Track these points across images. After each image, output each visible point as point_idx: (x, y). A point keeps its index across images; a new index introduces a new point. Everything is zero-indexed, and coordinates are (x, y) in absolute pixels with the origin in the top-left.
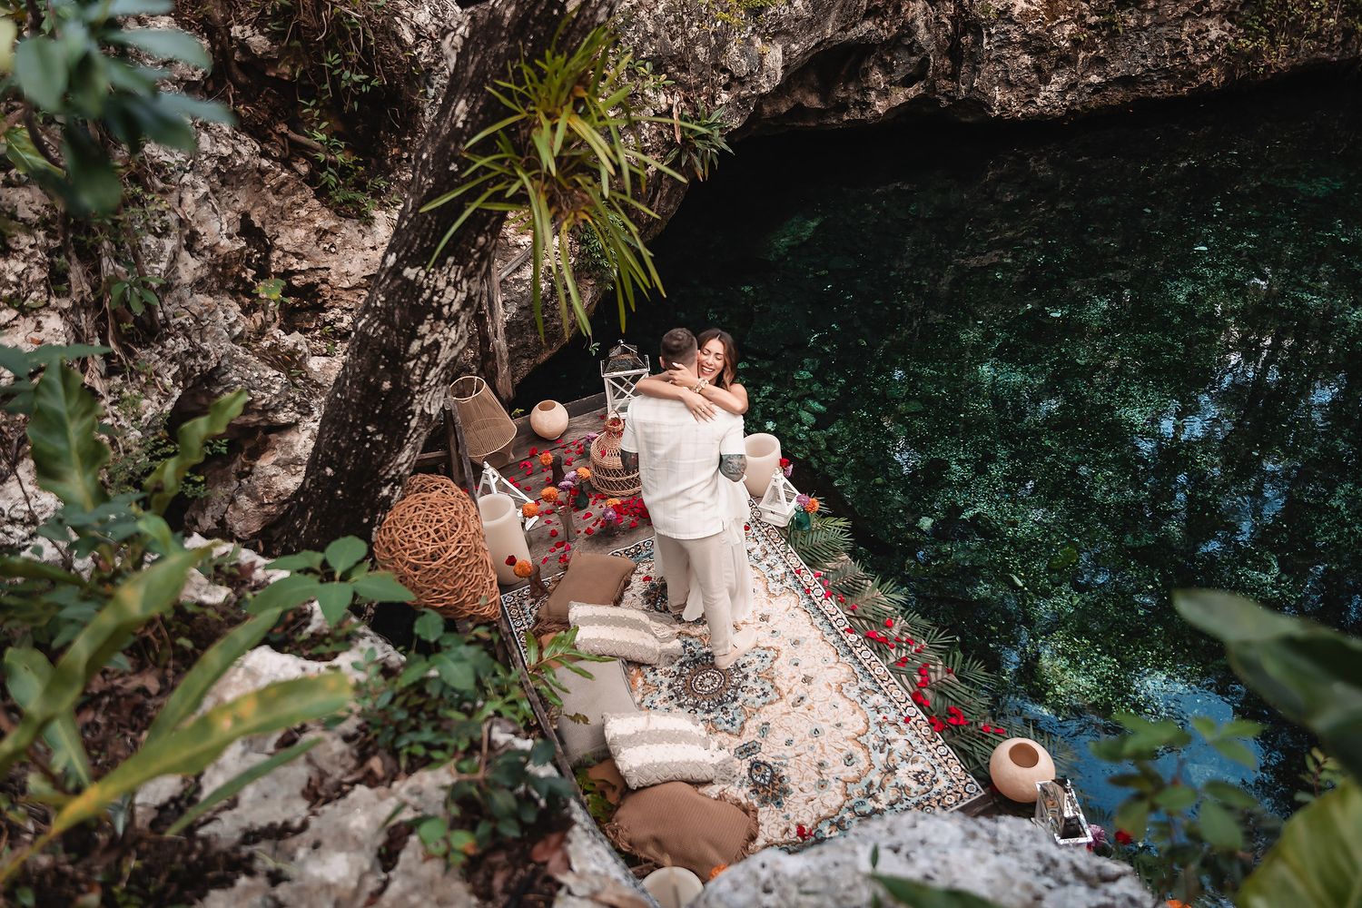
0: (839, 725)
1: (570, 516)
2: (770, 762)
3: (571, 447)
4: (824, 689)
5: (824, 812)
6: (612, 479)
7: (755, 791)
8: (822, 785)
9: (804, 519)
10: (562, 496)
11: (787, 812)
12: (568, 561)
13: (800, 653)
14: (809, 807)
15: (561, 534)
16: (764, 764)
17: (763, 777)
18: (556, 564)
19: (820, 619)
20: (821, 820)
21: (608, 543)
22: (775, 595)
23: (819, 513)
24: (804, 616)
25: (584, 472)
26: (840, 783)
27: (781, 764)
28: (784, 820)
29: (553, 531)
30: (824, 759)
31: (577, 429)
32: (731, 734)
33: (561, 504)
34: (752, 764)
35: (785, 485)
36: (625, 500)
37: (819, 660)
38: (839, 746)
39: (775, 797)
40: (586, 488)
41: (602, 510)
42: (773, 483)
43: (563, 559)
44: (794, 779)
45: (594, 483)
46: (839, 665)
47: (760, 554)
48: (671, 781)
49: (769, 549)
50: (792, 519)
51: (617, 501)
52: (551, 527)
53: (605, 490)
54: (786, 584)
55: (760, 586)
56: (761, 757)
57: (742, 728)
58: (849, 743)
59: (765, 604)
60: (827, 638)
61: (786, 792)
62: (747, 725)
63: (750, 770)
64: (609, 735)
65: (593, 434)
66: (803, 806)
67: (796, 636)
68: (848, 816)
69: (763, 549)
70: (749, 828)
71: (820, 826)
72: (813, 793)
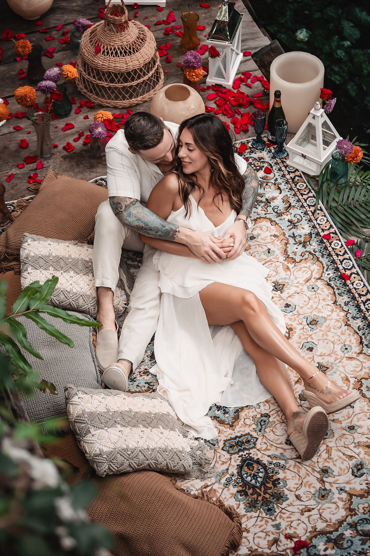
0: (352, 428)
1: (48, 125)
2: (265, 460)
3: (54, 33)
4: (340, 383)
5: (321, 526)
6: (104, 84)
7: (242, 492)
8: (323, 495)
9: (340, 169)
10: (40, 99)
11: (278, 520)
12: (40, 182)
13: (316, 335)
14: (304, 518)
15: (33, 146)
16: (258, 462)
17: (255, 477)
18: (24, 185)
19: (346, 298)
20: (316, 533)
21: (92, 167)
22: (294, 261)
23: (361, 163)
24: (326, 292)
25: (71, 71)
26: (344, 496)
27: (278, 465)
28: (273, 530)
29: (23, 141)
30: (330, 465)
31: (65, 10)
32: (222, 422)
33: (36, 107)
34: (243, 461)
35: (325, 124)
36: (117, 112)
37: (338, 348)
38: (349, 453)
39: (266, 502)
40: (70, 90)
41: (88, 122)
42: (309, 120)
43: (34, 179)
44: (291, 484)
45: (81, 86)
46: (361, 357)
47: (282, 207)
48: (144, 470)
49: (293, 201)
50: (327, 166)
51: (109, 115)
52: (21, 136)
53: (93, 97)
54: (310, 248)
55: (277, 247)
56: (255, 454)
57: (237, 418)
58: (361, 450)
59: (281, 269)
60: (351, 322)
61: (280, 497)
62: (242, 415)
63: (240, 467)
64: (75, 410)
65: (84, 21)
66: (298, 515)
67: (315, 314)
68: (348, 533)
69: (285, 200)
70: (232, 534)
71: (314, 541)
72: (312, 503)
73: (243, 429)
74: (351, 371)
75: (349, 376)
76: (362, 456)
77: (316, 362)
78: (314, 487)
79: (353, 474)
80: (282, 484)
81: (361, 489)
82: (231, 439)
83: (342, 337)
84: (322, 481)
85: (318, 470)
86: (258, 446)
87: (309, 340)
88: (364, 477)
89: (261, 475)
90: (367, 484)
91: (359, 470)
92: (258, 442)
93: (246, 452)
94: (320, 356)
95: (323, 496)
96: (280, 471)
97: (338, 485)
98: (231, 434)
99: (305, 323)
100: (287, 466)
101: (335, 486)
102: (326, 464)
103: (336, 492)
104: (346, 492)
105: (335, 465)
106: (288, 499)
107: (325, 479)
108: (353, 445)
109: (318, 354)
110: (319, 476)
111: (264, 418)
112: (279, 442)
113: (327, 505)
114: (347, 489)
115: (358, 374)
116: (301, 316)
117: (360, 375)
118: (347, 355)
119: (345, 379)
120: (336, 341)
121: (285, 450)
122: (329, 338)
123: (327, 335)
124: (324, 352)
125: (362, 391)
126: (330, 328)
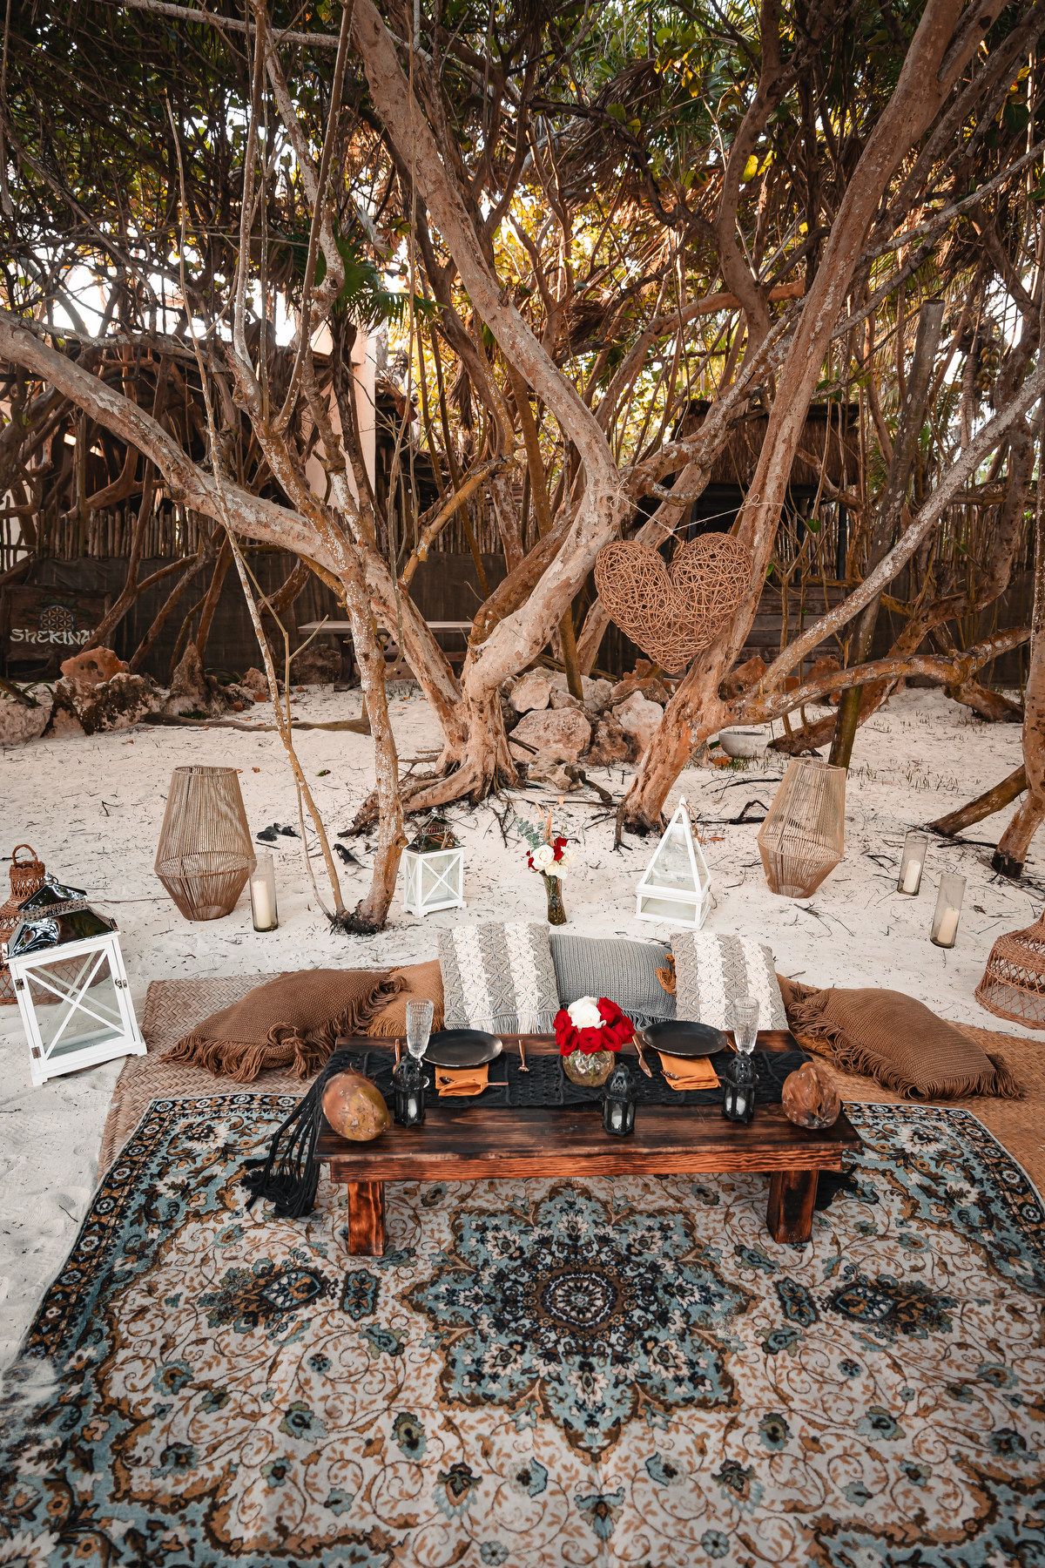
73: (389, 1308)
74: (424, 1539)
75: (414, 1532)
76: (203, 1471)
77: (485, 1477)
78: (201, 1369)
79: (178, 1445)
80: (243, 1325)
81: (135, 1445)
82: (378, 1288)
83: (537, 1555)
84: (205, 1386)
85: (229, 1388)
86: (339, 1315)
87: (551, 1486)
88: (156, 1461)
89: (280, 1300)
90: (139, 1459)
91: (178, 1457)
92: (347, 1319)
93: (339, 1294)
94: (498, 1492)
95: (173, 1376)
96: (268, 1331)
97: (175, 1409)
98: (388, 1290)
99: (606, 1490)
100: (270, 1343)
101: (178, 1405)
102: (231, 1405)
103: (164, 1401)
104: (152, 1417)
105: (219, 1419)
106: (210, 1326)
107: (204, 1393)
108: (236, 1461)
109: (506, 1490)
110: (215, 1385)
111: (394, 1345)
112: (330, 1346)
113: (152, 1373)
114: (156, 1422)
115: (409, 1553)
116: (626, 1483)
117: (404, 1557)
118: (474, 1546)
119: (411, 1521)
120: (528, 1539)
121: (307, 1347)
122: (542, 1527)
123: (551, 1524)
124: (504, 1503)
125: (360, 1543)
126: (571, 1535)
